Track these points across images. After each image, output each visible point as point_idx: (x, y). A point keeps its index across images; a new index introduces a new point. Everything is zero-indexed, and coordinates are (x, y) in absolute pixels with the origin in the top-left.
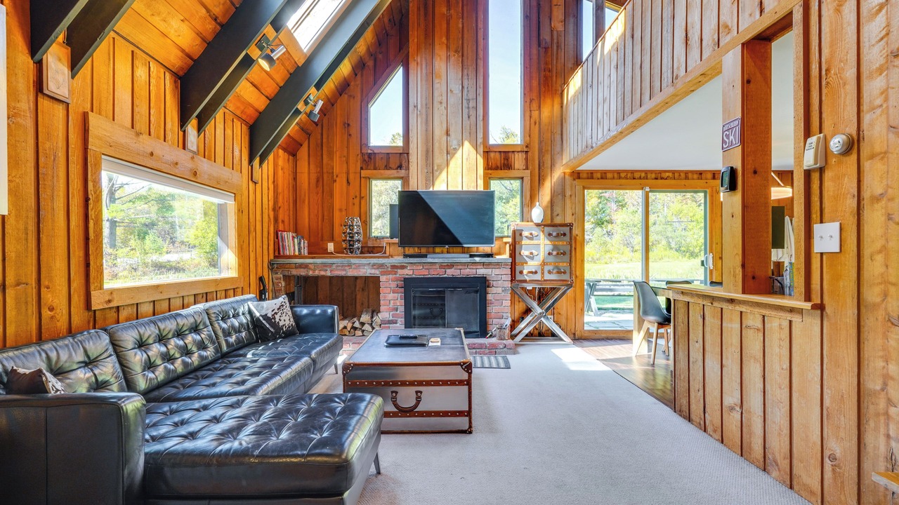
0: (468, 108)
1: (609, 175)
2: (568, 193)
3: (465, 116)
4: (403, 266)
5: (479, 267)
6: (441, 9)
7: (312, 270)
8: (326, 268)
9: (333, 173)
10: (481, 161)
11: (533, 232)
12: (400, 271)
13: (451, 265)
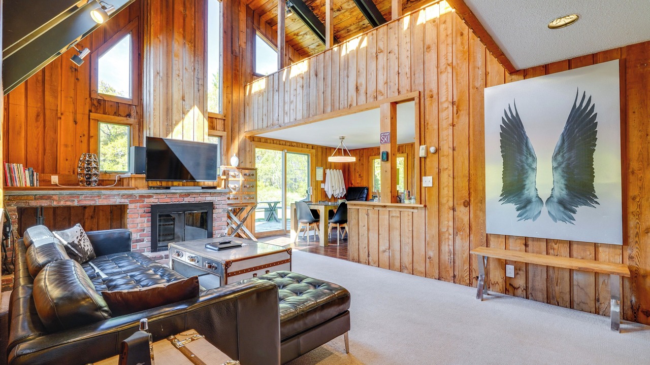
0: (198, 84)
1: (269, 141)
2: (248, 150)
3: (196, 89)
4: (150, 196)
5: (207, 195)
6: (179, 8)
7: (56, 201)
8: (73, 199)
9: (57, 110)
10: (206, 123)
11: (236, 173)
12: (146, 200)
13: (188, 195)
